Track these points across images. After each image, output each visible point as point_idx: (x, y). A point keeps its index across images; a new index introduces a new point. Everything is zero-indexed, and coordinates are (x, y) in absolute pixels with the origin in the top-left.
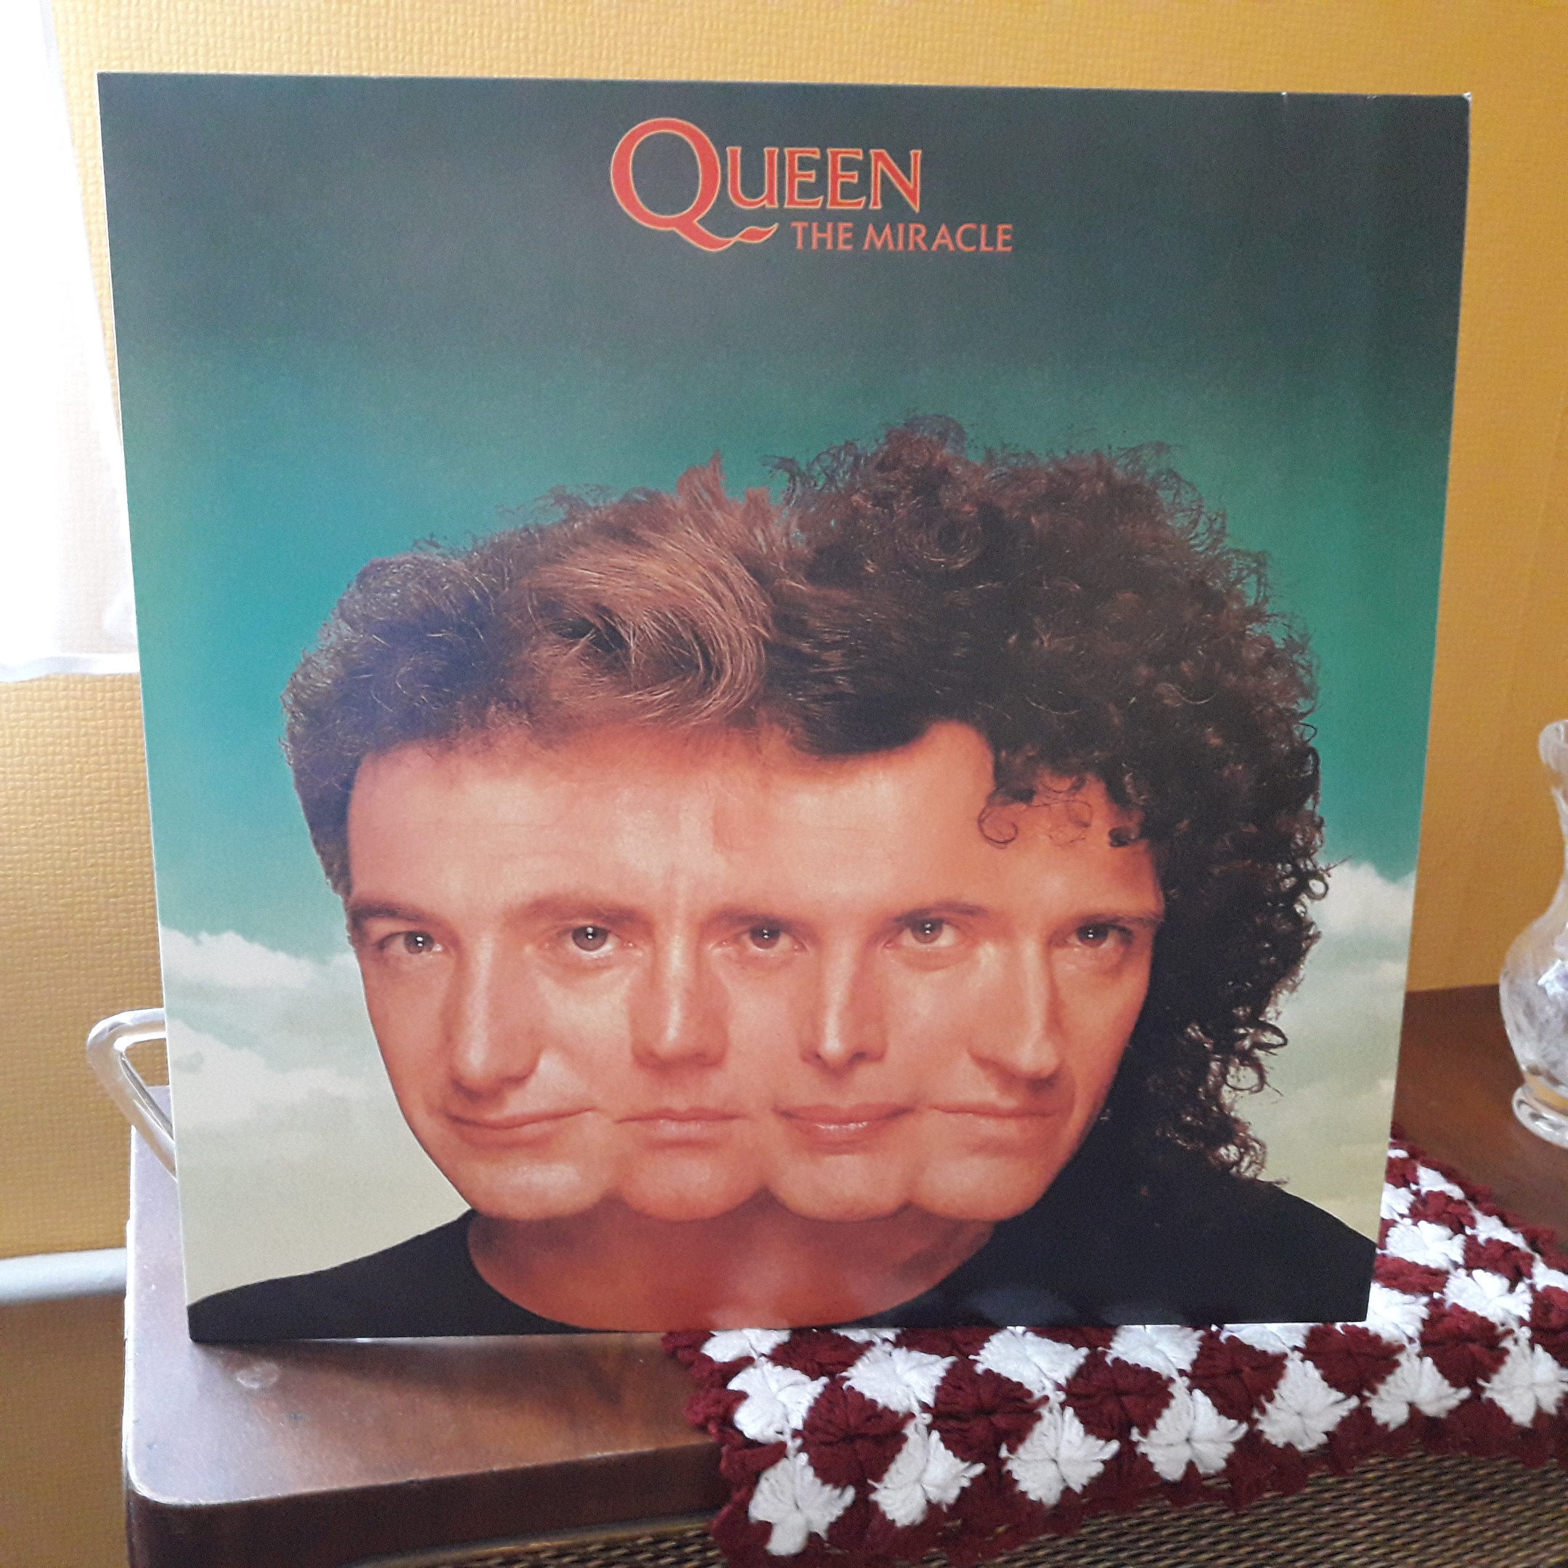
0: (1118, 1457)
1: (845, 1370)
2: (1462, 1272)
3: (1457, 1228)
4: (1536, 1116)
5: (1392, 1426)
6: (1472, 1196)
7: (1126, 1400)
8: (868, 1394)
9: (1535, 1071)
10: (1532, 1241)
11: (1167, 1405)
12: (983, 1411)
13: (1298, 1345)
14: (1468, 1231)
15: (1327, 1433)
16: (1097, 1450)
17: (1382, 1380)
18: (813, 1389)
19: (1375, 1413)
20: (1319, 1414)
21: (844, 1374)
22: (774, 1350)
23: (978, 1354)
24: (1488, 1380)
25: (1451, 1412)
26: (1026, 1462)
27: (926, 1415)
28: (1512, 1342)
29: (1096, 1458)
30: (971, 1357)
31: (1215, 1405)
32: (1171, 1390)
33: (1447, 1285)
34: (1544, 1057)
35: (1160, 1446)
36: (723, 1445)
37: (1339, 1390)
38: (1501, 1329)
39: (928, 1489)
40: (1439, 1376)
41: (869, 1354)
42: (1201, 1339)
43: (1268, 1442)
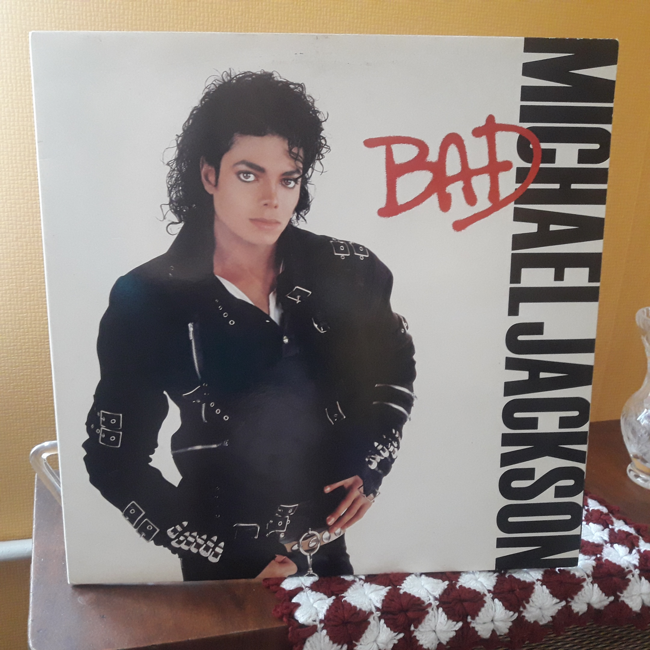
0: (461, 629)
1: (343, 593)
2: (609, 545)
3: (606, 526)
4: (637, 476)
5: (580, 614)
6: (611, 511)
7: (466, 604)
8: (353, 604)
9: (636, 457)
10: (638, 530)
11: (483, 606)
12: (404, 610)
13: (539, 579)
14: (610, 527)
15: (552, 617)
16: (453, 626)
17: (576, 594)
18: (330, 601)
19: (573, 608)
20: (548, 609)
21: (342, 595)
22: (312, 585)
23: (401, 586)
24: (622, 593)
25: (606, 607)
26: (422, 632)
27: (378, 613)
28: (632, 576)
29: (451, 630)
30: (398, 587)
31: (503, 605)
32: (484, 599)
33: (603, 551)
34: (640, 451)
35: (480, 623)
36: (290, 627)
37: (557, 598)
38: (627, 570)
39: (380, 645)
40: (601, 592)
41: (353, 586)
42: (497, 576)
43: (527, 621)
